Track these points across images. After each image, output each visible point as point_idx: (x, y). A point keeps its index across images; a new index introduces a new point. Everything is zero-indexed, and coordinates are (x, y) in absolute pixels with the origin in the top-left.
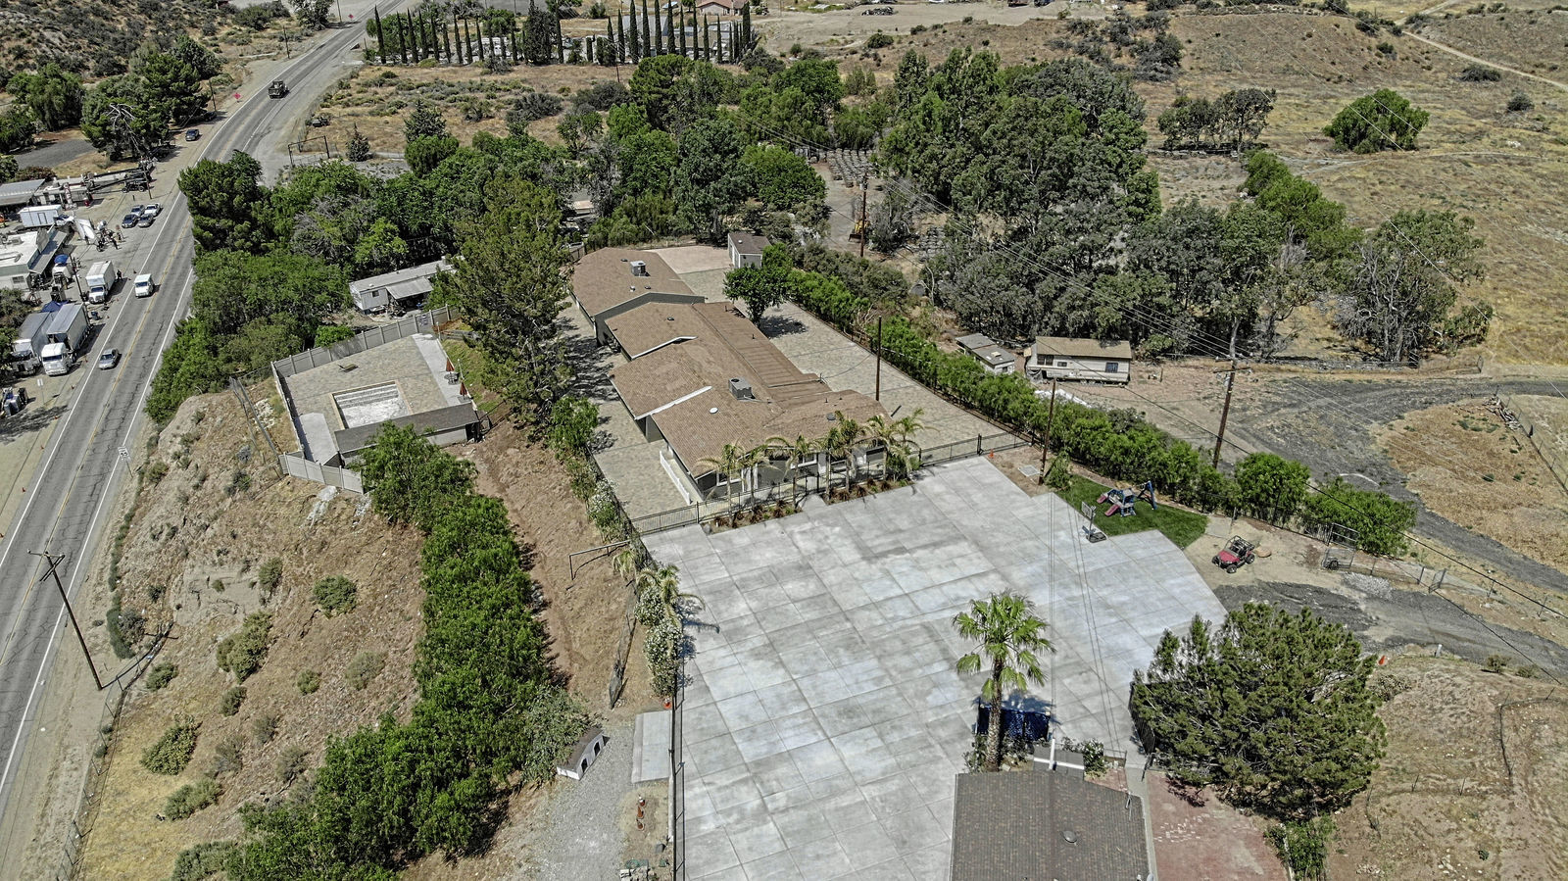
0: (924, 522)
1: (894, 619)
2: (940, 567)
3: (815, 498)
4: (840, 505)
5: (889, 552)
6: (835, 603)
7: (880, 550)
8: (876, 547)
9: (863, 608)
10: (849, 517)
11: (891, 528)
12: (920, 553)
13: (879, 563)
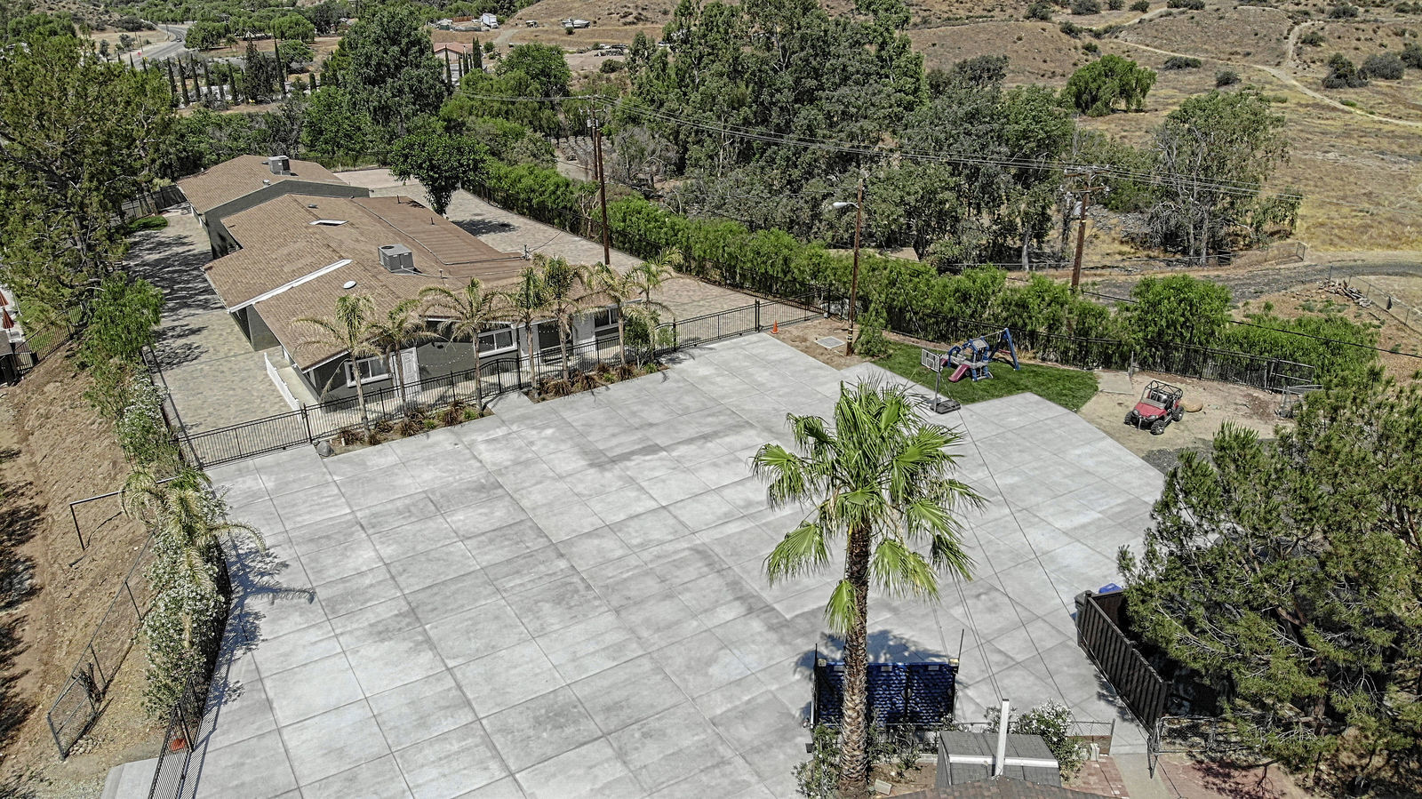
0: (686, 411)
1: (644, 546)
2: (715, 465)
3: (513, 396)
4: (555, 403)
5: (633, 453)
6: (540, 533)
7: (618, 451)
8: (612, 448)
9: (589, 535)
10: (568, 415)
11: (635, 421)
12: (683, 450)
13: (617, 469)
